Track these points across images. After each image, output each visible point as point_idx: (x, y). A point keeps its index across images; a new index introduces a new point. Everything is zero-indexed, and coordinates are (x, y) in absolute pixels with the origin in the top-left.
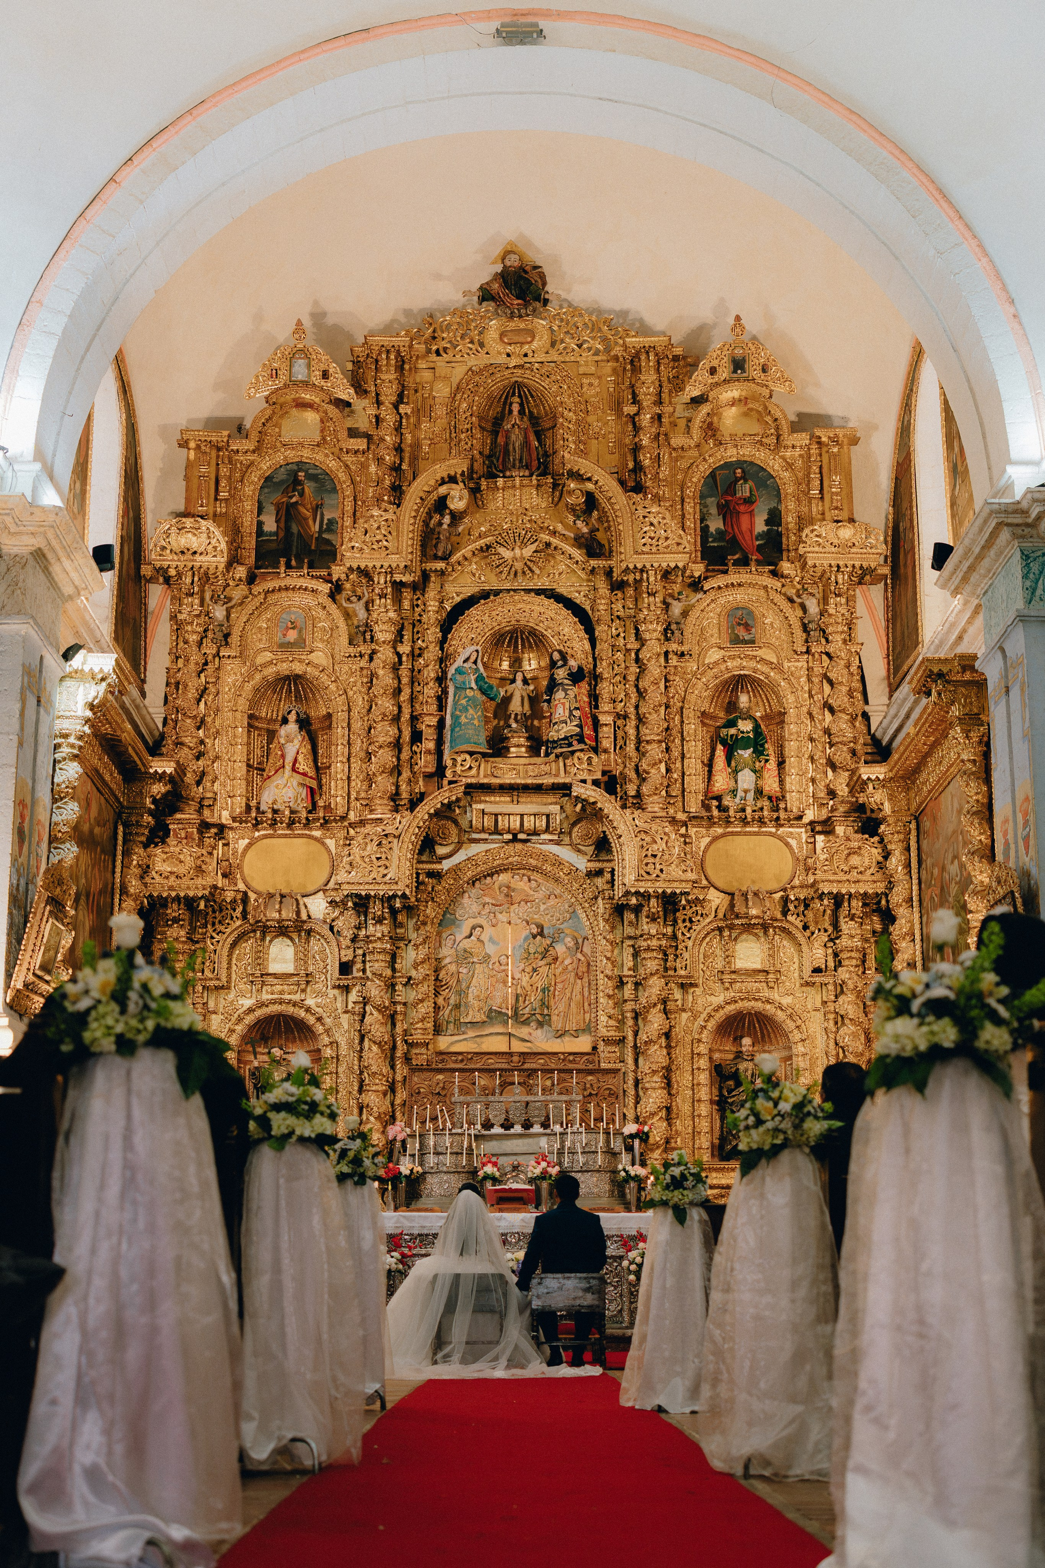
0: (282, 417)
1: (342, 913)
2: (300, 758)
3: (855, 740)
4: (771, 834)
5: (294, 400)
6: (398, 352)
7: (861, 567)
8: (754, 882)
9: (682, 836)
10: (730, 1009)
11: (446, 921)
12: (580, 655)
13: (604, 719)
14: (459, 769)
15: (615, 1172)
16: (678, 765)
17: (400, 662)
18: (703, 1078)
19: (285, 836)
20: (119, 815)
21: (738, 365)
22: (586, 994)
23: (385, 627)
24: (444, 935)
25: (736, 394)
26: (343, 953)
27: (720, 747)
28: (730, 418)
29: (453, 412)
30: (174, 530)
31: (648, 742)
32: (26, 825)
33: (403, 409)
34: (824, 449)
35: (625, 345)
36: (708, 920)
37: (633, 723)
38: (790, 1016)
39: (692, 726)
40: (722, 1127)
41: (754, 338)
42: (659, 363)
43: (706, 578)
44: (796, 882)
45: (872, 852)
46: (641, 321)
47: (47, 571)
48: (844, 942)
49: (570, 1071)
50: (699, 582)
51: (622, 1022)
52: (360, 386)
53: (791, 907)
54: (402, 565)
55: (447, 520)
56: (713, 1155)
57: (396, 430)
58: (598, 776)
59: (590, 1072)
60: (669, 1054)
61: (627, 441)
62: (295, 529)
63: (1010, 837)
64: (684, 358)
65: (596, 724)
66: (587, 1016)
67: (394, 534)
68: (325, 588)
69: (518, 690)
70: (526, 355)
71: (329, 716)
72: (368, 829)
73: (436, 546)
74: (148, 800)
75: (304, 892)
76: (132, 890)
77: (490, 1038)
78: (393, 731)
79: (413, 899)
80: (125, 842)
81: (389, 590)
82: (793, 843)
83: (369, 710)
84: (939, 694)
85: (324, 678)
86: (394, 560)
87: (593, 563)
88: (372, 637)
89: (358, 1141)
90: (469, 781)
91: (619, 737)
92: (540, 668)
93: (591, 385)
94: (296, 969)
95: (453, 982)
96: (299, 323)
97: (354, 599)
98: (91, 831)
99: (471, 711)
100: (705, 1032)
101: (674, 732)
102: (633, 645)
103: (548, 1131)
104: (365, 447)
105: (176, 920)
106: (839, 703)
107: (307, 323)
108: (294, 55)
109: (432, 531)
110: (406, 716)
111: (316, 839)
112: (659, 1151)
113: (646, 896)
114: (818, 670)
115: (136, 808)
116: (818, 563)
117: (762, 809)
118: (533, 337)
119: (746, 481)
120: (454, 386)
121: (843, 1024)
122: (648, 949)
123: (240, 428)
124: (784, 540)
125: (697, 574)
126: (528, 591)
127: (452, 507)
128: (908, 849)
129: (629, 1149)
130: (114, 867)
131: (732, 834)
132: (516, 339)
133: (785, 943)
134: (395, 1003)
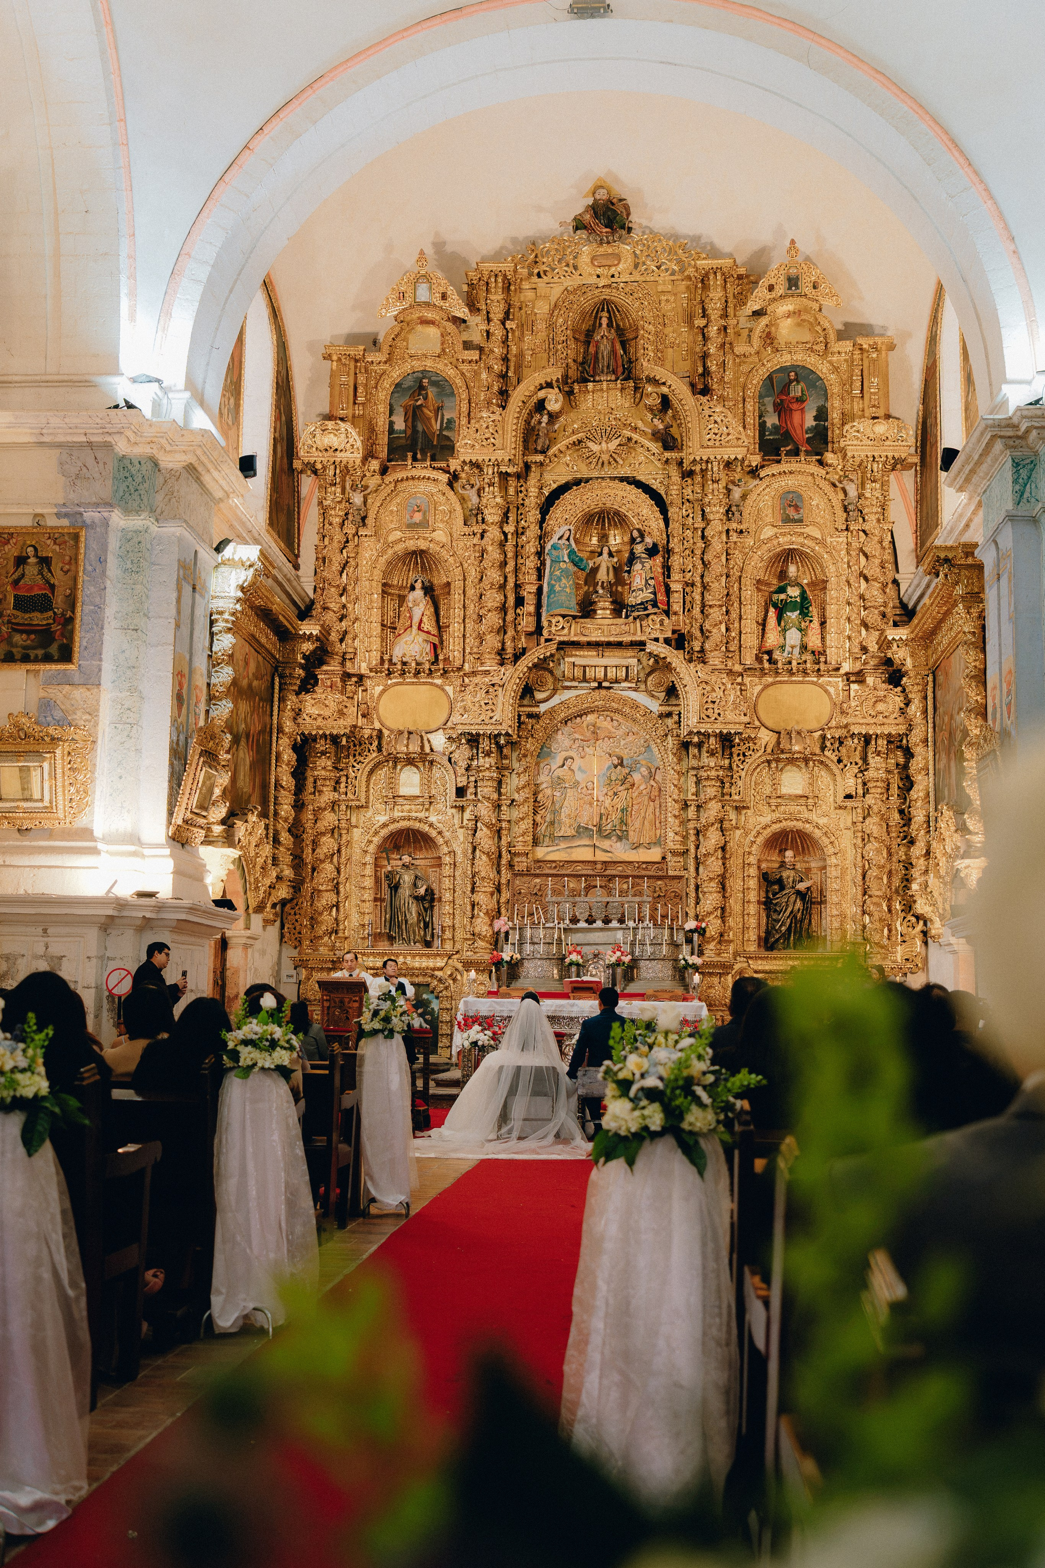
0: (409, 331)
1: (458, 747)
2: (425, 619)
3: (885, 605)
4: (813, 683)
5: (419, 318)
6: (505, 276)
7: (894, 458)
8: (798, 723)
9: (739, 684)
10: (776, 827)
11: (543, 753)
12: (656, 533)
13: (675, 587)
14: (553, 629)
15: (676, 960)
16: (736, 625)
17: (506, 540)
18: (753, 883)
19: (413, 683)
20: (276, 669)
21: (793, 282)
22: (657, 814)
23: (492, 511)
24: (542, 765)
25: (791, 308)
26: (459, 779)
27: (772, 610)
28: (786, 330)
29: (551, 326)
30: (318, 431)
31: (710, 606)
32: (184, 691)
33: (509, 325)
34: (865, 355)
35: (695, 266)
36: (759, 754)
37: (699, 590)
38: (826, 833)
39: (749, 592)
40: (767, 923)
41: (808, 259)
42: (725, 282)
43: (762, 467)
44: (833, 723)
45: (895, 700)
46: (712, 244)
47: (198, 479)
48: (871, 774)
49: (642, 877)
50: (757, 470)
51: (685, 837)
52: (474, 305)
53: (828, 744)
54: (507, 459)
55: (545, 419)
56: (759, 946)
57: (503, 342)
58: (669, 634)
59: (660, 878)
60: (724, 864)
61: (698, 349)
62: (420, 428)
63: (997, 701)
64: (747, 276)
65: (668, 591)
66: (658, 832)
67: (500, 432)
68: (445, 478)
69: (604, 562)
70: (613, 276)
71: (448, 584)
72: (477, 679)
73: (536, 441)
74: (299, 656)
75: (428, 729)
76: (287, 730)
77: (578, 849)
78: (500, 598)
79: (515, 737)
80: (281, 690)
81: (496, 479)
82: (832, 690)
83: (481, 580)
84: (946, 576)
85: (444, 553)
86: (500, 455)
87: (668, 455)
88: (483, 519)
89: (389, 1002)
90: (562, 639)
91: (687, 602)
92: (623, 543)
93: (667, 301)
94: (421, 791)
95: (549, 803)
96: (422, 253)
97: (468, 487)
98: (250, 685)
99: (564, 581)
100: (755, 846)
101: (733, 598)
102: (700, 524)
103: (624, 926)
104: (477, 358)
105: (323, 753)
106: (872, 572)
107: (429, 251)
108: (399, 32)
109: (533, 428)
110: (511, 584)
111: (437, 686)
112: (713, 943)
113: (707, 735)
114: (855, 545)
115: (289, 663)
116: (856, 454)
117: (805, 662)
118: (620, 261)
119: (798, 382)
120: (553, 303)
121: (869, 841)
122: (708, 778)
123: (375, 343)
124: (830, 433)
125: (754, 464)
126: (613, 479)
127: (549, 408)
128: (925, 698)
129: (689, 941)
130: (272, 711)
131: (780, 682)
132: (604, 262)
133: (823, 773)
134: (500, 821)
